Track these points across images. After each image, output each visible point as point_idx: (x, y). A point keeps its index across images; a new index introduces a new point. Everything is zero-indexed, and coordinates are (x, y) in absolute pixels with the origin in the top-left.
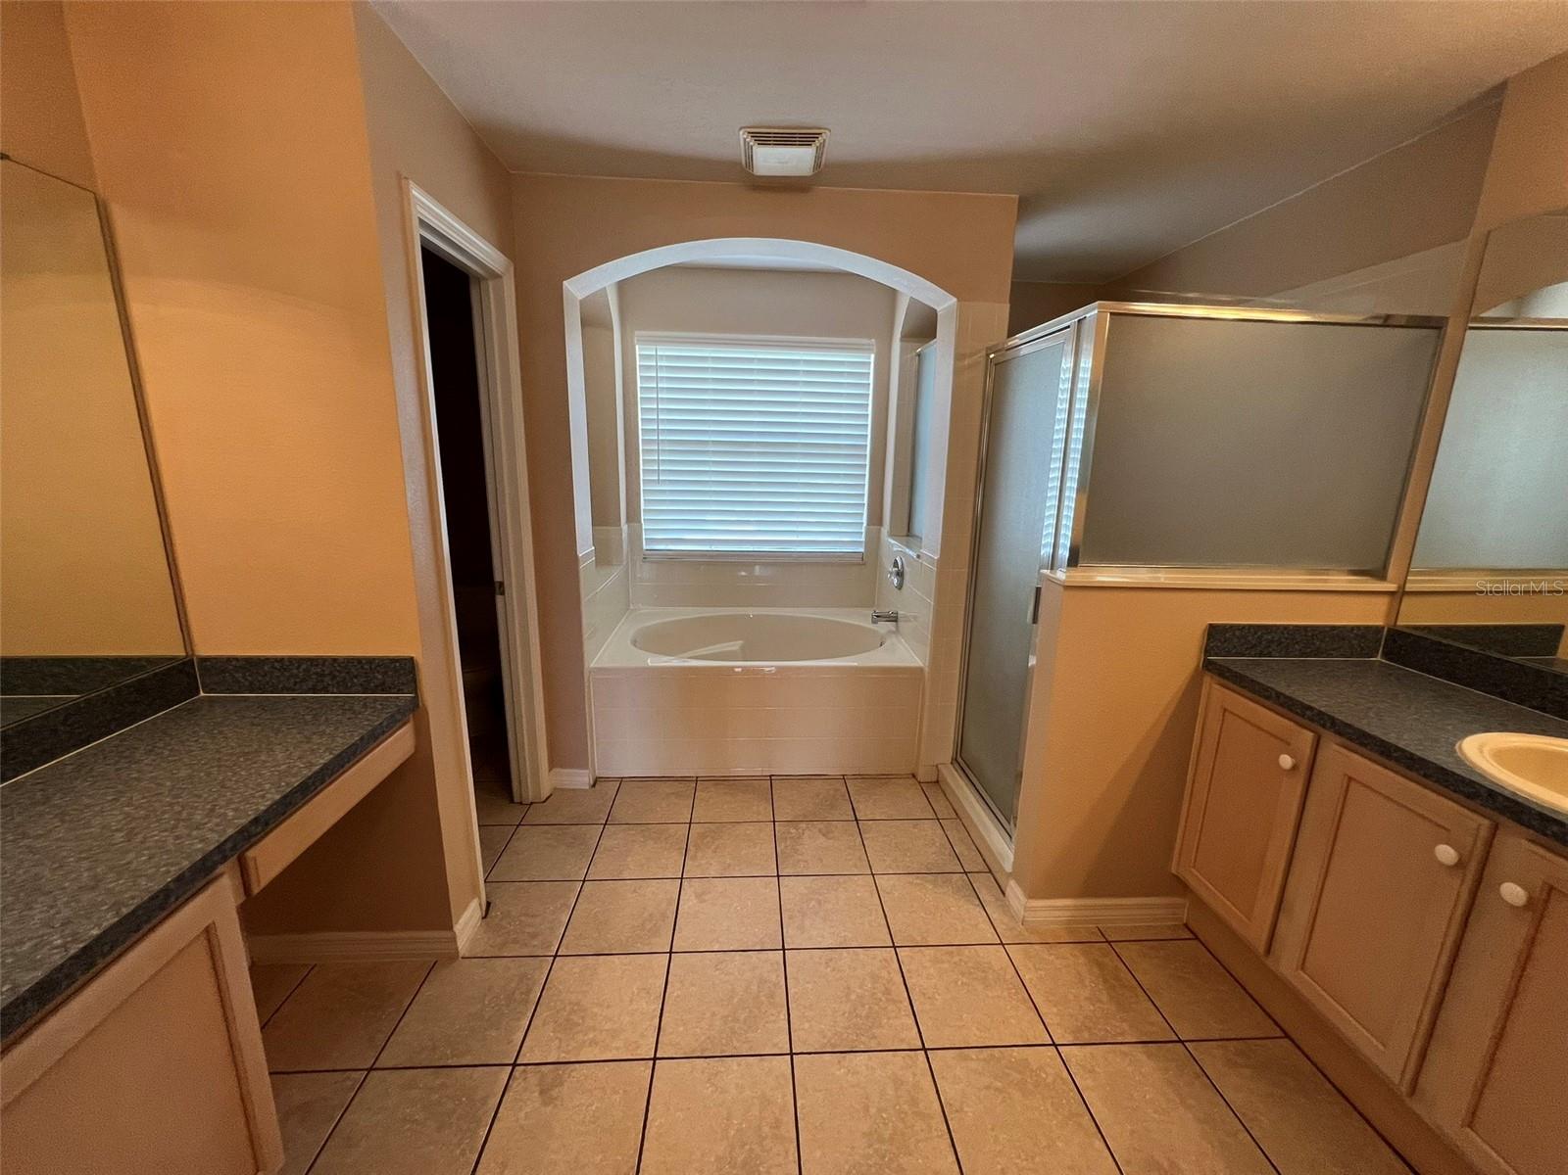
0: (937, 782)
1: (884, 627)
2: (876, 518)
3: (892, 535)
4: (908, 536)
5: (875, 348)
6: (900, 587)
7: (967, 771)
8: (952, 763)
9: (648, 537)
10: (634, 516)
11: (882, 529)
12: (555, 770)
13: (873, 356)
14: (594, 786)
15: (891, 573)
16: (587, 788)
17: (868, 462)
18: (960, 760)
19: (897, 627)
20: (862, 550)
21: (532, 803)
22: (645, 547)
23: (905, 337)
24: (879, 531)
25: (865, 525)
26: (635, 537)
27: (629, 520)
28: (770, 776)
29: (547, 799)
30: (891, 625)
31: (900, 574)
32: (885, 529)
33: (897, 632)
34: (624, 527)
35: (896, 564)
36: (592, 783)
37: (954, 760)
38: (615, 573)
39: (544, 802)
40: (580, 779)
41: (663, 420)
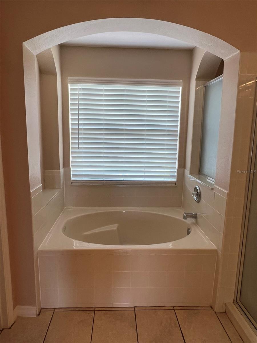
0: (225, 312)
1: (189, 221)
2: (182, 164)
3: (191, 173)
4: (199, 174)
5: (182, 84)
6: (198, 201)
7: (244, 309)
8: (233, 303)
9: (73, 174)
10: (67, 164)
11: (186, 170)
12: (18, 307)
13: (181, 88)
14: (39, 315)
15: (194, 194)
16: (35, 317)
17: (178, 138)
18: (238, 301)
19: (197, 222)
20: (175, 180)
21: (3, 329)
22: (72, 178)
23: (198, 78)
24: (184, 171)
25: (177, 168)
26: (67, 173)
27: (64, 166)
28: (134, 307)
29: (12, 326)
30: (193, 220)
31: (198, 195)
32: (187, 171)
33: (197, 224)
34: (62, 170)
35: (196, 189)
36: (38, 313)
37: (235, 301)
38: (56, 194)
39: (10, 328)
40: (32, 311)
41: (81, 119)
